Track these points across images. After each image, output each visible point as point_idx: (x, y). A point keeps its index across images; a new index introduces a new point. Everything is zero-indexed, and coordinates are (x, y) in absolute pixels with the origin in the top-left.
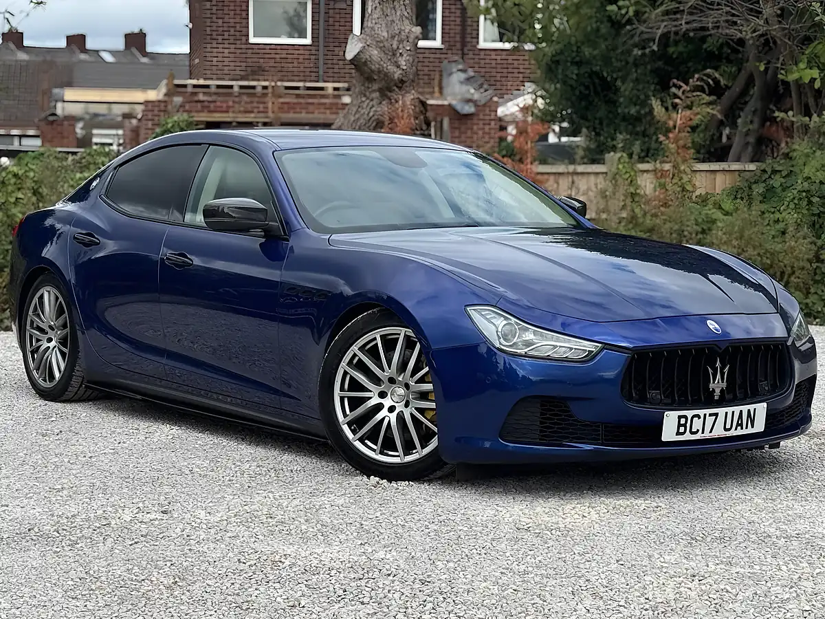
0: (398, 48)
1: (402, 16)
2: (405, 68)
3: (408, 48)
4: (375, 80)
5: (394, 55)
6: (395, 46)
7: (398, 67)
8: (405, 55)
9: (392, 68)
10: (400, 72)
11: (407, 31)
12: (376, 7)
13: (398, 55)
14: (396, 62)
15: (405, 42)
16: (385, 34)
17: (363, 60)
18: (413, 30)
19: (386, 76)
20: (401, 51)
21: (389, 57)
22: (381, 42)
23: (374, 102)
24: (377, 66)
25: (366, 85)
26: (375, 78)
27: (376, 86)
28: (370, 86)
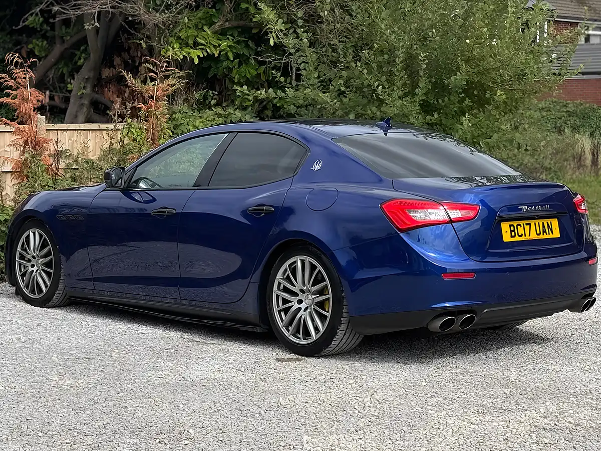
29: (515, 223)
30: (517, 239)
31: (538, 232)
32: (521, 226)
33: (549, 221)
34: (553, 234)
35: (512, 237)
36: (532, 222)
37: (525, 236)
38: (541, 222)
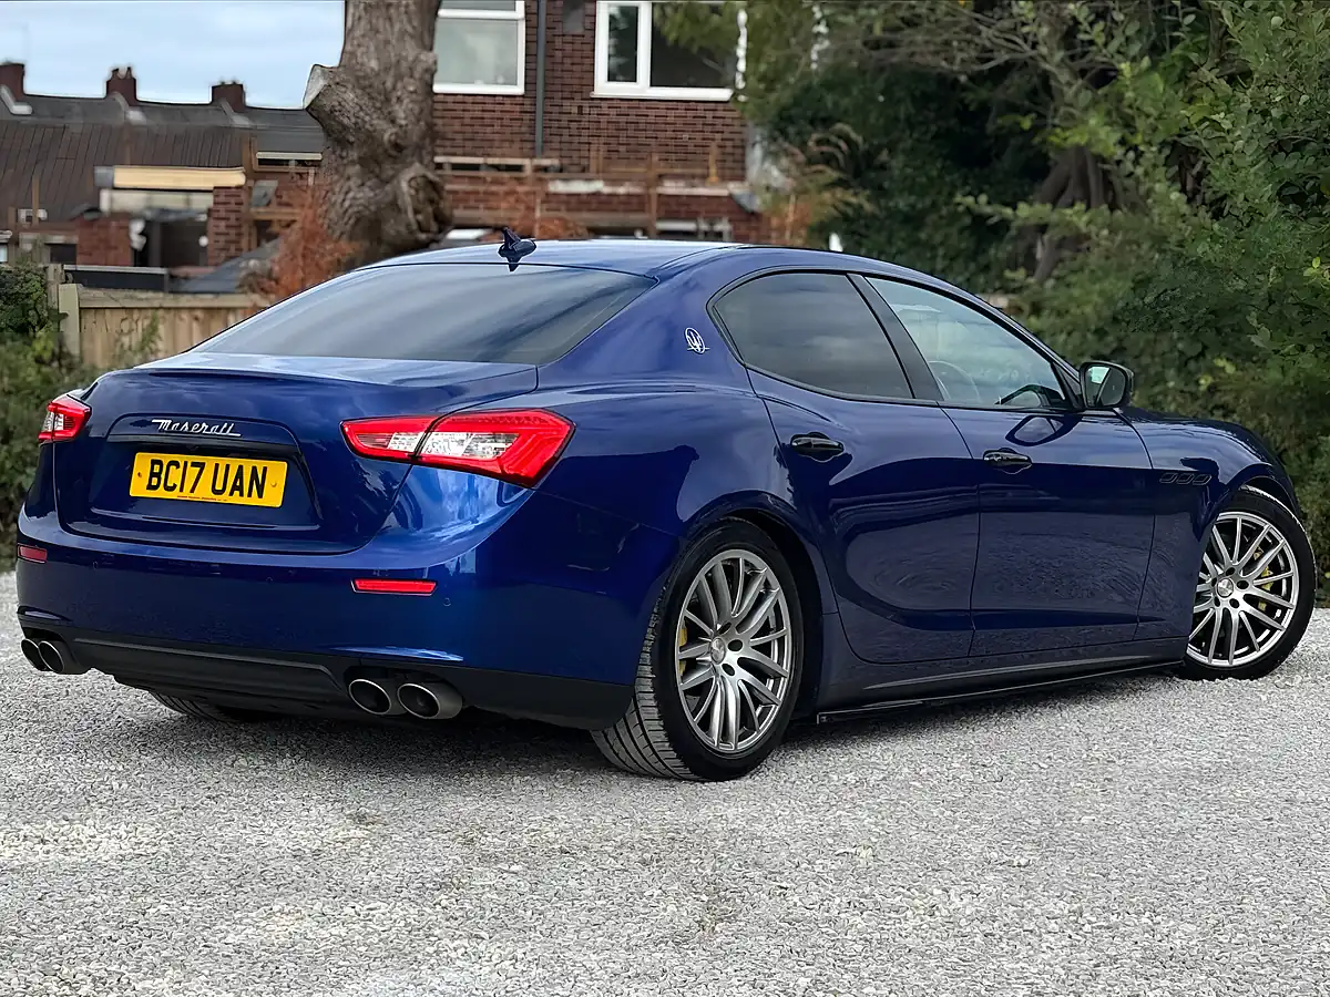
0: (394, 88)
1: (403, 33)
2: (403, 122)
3: (411, 89)
4: (352, 143)
5: (388, 100)
6: (389, 84)
7: (393, 121)
8: (406, 101)
9: (380, 124)
10: (394, 130)
11: (411, 59)
12: (360, 18)
13: (394, 100)
14: (390, 113)
15: (406, 79)
16: (374, 64)
17: (327, 109)
18: (422, 57)
19: (371, 137)
20: (399, 93)
21: (378, 105)
22: (365, 77)
23: (352, 183)
24: (353, 120)
25: (338, 152)
26: (352, 139)
27: (354, 155)
28: (344, 154)
29: (166, 458)
30: (161, 493)
31: (219, 487)
32: (178, 466)
33: (260, 464)
34: (260, 496)
35: (150, 487)
36: (210, 461)
37: (181, 490)
38: (235, 463)
